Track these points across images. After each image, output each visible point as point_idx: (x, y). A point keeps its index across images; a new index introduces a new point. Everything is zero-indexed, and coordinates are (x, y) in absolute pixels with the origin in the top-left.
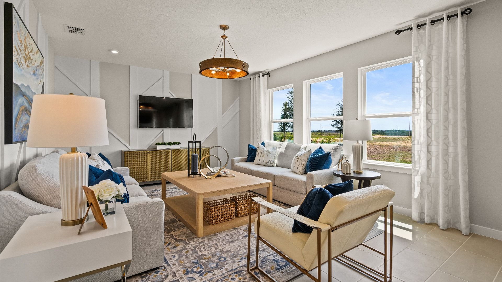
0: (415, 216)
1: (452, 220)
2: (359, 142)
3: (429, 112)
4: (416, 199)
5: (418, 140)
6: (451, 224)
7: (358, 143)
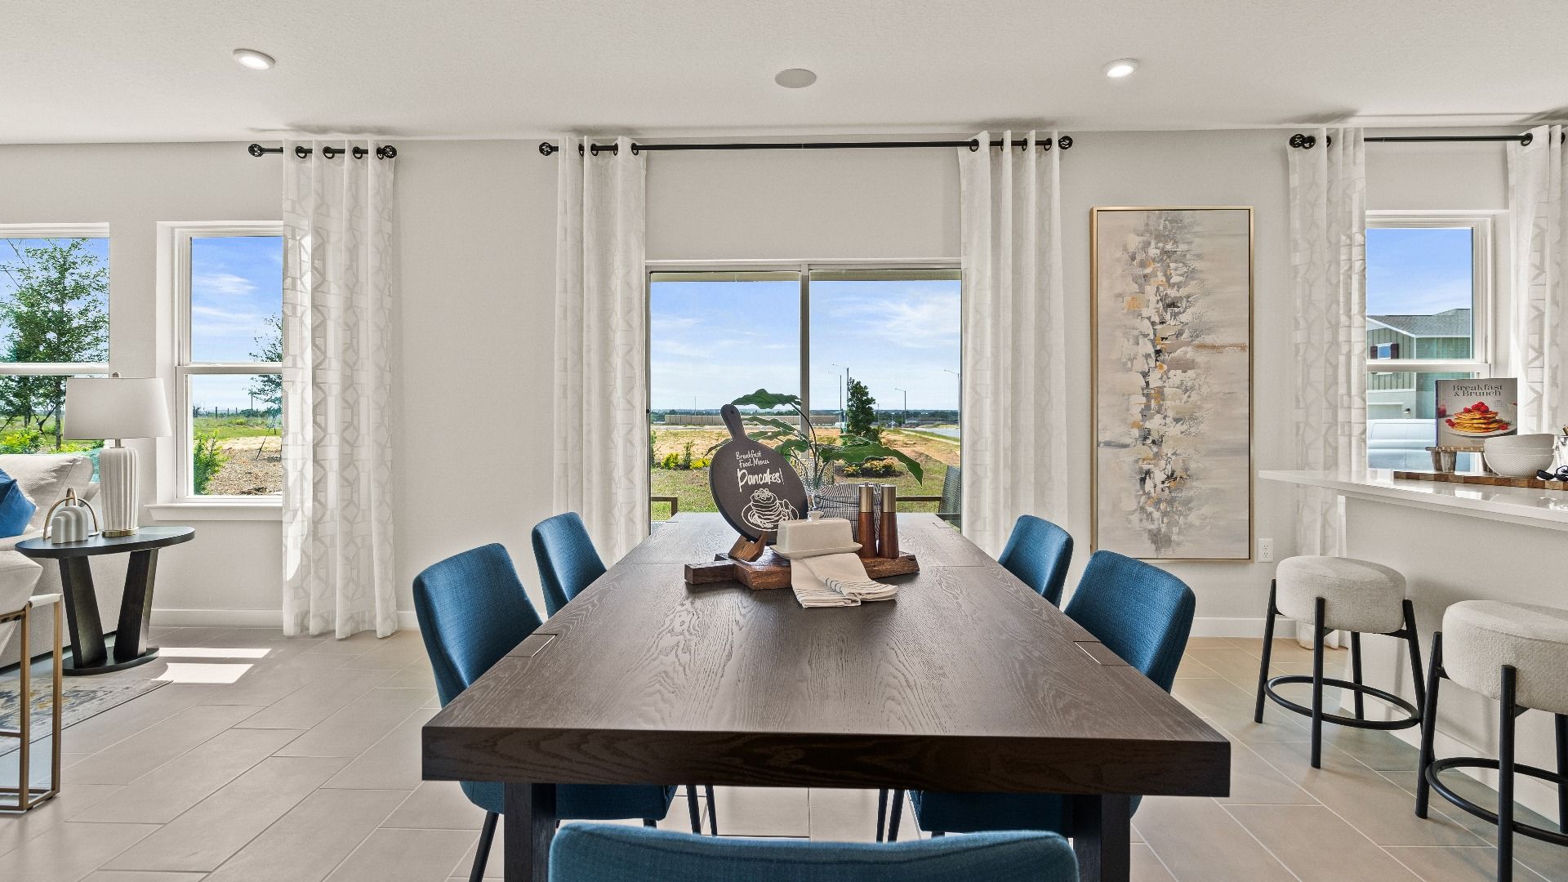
0: (289, 627)
1: (367, 614)
2: (123, 442)
3: (320, 364)
4: (290, 581)
5: (295, 434)
6: (365, 622)
7: (120, 445)
